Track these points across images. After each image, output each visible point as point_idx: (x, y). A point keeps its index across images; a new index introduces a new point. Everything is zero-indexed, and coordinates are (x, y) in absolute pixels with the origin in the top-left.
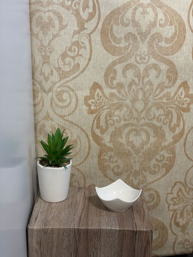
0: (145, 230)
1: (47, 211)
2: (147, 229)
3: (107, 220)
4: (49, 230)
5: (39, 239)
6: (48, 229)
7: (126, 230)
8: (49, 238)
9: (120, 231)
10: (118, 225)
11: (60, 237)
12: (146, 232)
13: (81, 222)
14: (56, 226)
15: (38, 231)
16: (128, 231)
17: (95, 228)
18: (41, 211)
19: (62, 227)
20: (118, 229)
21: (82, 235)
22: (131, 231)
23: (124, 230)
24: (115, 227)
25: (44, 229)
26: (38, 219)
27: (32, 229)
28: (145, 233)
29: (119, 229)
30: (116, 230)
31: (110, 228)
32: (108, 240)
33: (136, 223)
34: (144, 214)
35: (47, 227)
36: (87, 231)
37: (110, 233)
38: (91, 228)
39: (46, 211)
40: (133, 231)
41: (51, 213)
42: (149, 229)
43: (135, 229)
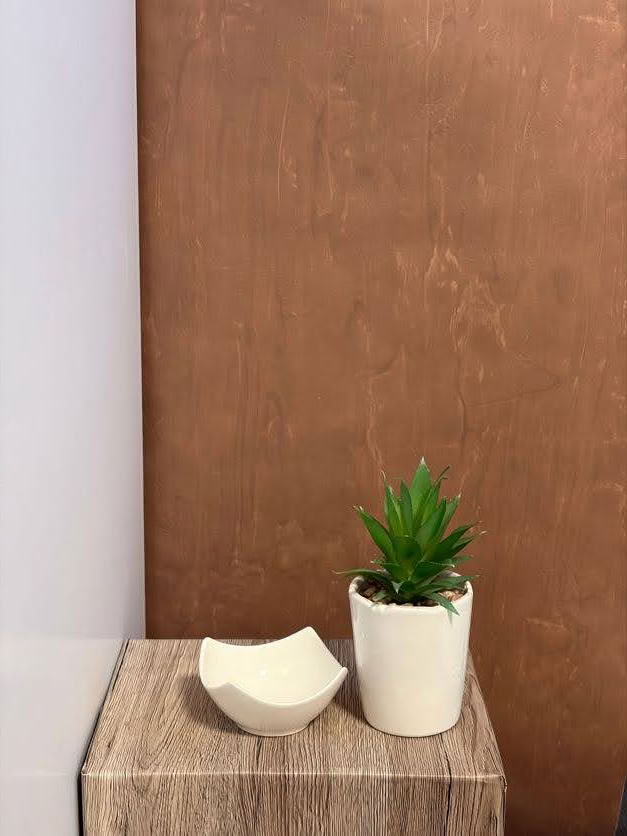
0: (480, 777)
1: (148, 718)
2: (487, 772)
3: (350, 746)
4: (155, 784)
5: (120, 815)
6: (150, 778)
7: (415, 779)
8: (154, 808)
9: (394, 781)
10: (387, 760)
11: (192, 805)
12: (483, 784)
13: (263, 753)
14: (179, 771)
15: (117, 786)
16: (423, 780)
17: (310, 773)
18: (126, 718)
19: (198, 773)
20: (388, 774)
21: (266, 798)
22: (431, 781)
23: (408, 779)
24: (380, 769)
25: (137, 779)
26: (116, 747)
27: (97, 780)
28: (479, 788)
29: (391, 775)
30: (381, 781)
31: (360, 774)
32: (354, 814)
33: (449, 753)
34: (476, 725)
35: (148, 773)
36: (284, 783)
37: (360, 789)
38: (296, 774)
39: (145, 718)
40: (440, 783)
41: (159, 727)
42: (494, 772)
43: (447, 776)
